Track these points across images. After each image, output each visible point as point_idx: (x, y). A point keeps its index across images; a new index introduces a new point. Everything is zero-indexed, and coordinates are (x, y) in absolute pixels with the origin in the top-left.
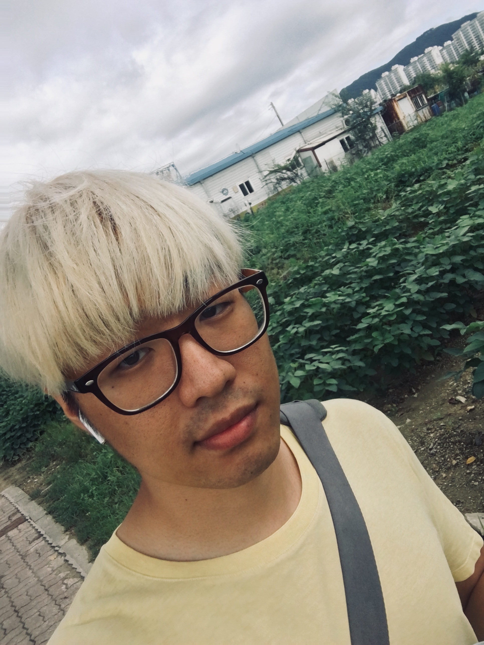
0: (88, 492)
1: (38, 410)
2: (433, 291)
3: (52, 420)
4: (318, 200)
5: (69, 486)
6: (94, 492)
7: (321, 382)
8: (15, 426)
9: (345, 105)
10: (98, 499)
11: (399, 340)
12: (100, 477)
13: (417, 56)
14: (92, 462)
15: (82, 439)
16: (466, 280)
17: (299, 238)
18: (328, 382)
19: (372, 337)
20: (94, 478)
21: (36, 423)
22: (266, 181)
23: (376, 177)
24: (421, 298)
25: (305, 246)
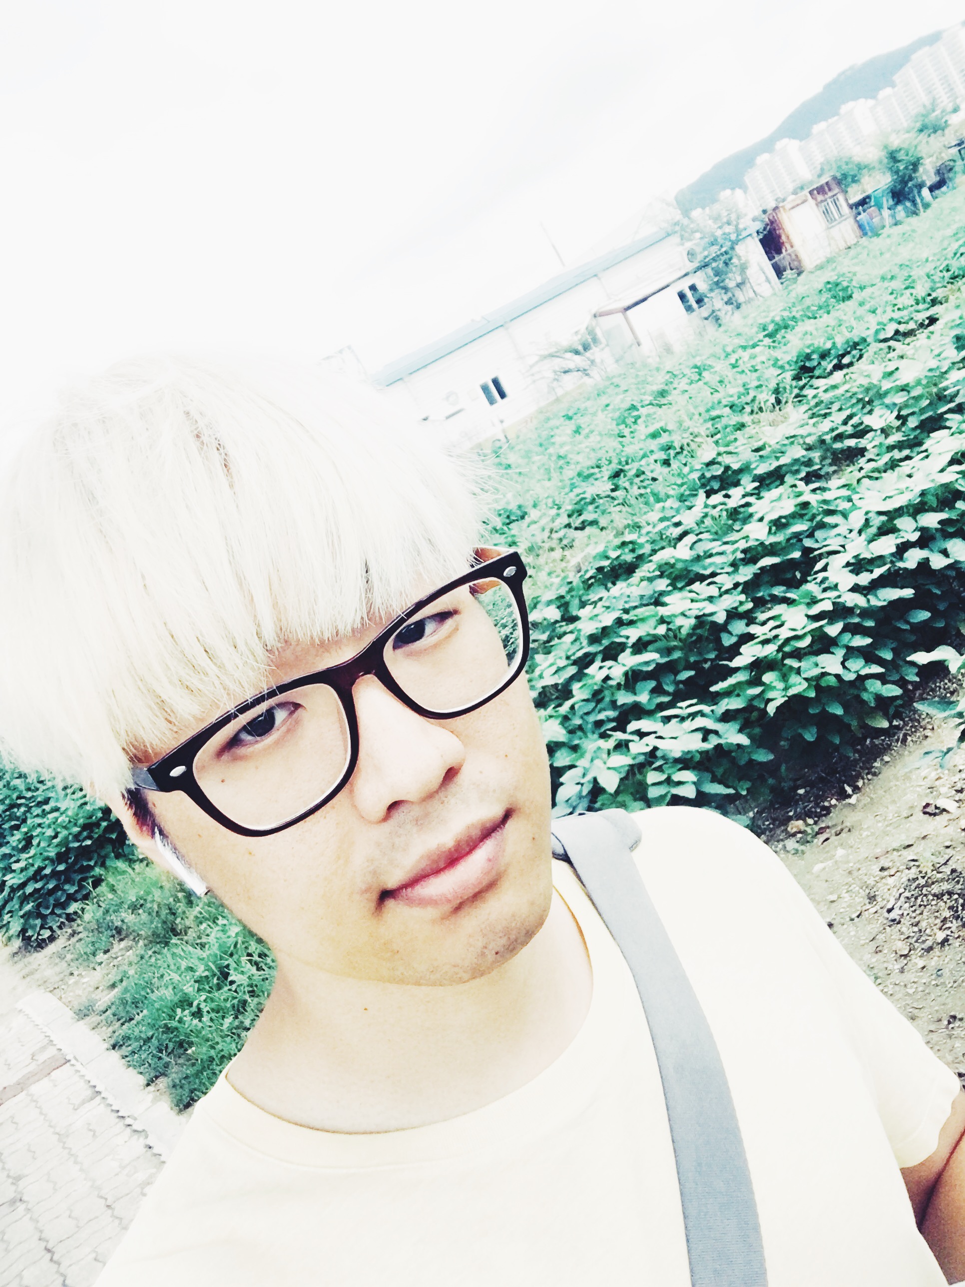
0: (191, 1005)
1: (89, 837)
2: (884, 586)
3: (118, 857)
4: (638, 410)
5: (153, 992)
6: (202, 1006)
7: (662, 777)
8: (44, 868)
9: (685, 221)
10: (211, 1020)
11: (818, 688)
12: (214, 975)
13: (825, 120)
14: (197, 944)
15: (177, 897)
16: (950, 561)
17: (603, 486)
18: (676, 777)
19: (763, 684)
20: (201, 977)
21: (85, 864)
22: (533, 375)
23: (753, 363)
24: (859, 600)
25: (616, 502)
